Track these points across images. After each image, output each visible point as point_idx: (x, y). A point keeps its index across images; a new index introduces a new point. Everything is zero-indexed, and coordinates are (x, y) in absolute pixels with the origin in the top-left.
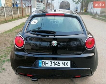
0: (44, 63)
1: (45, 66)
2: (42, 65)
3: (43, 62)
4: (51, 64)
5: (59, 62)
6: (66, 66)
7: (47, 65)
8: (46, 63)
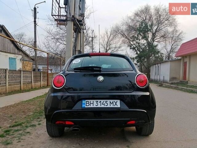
0: (88, 103)
1: (89, 107)
2: (86, 106)
3: (86, 102)
4: (97, 104)
5: (106, 101)
6: (115, 106)
7: (92, 105)
8: (91, 104)
